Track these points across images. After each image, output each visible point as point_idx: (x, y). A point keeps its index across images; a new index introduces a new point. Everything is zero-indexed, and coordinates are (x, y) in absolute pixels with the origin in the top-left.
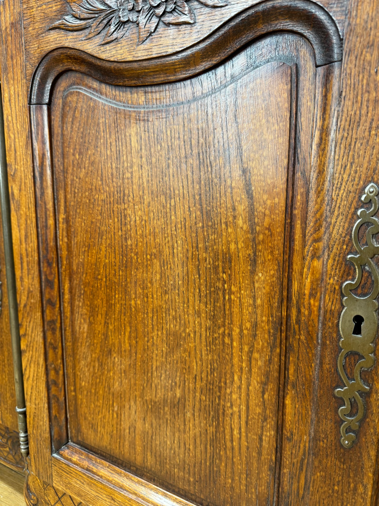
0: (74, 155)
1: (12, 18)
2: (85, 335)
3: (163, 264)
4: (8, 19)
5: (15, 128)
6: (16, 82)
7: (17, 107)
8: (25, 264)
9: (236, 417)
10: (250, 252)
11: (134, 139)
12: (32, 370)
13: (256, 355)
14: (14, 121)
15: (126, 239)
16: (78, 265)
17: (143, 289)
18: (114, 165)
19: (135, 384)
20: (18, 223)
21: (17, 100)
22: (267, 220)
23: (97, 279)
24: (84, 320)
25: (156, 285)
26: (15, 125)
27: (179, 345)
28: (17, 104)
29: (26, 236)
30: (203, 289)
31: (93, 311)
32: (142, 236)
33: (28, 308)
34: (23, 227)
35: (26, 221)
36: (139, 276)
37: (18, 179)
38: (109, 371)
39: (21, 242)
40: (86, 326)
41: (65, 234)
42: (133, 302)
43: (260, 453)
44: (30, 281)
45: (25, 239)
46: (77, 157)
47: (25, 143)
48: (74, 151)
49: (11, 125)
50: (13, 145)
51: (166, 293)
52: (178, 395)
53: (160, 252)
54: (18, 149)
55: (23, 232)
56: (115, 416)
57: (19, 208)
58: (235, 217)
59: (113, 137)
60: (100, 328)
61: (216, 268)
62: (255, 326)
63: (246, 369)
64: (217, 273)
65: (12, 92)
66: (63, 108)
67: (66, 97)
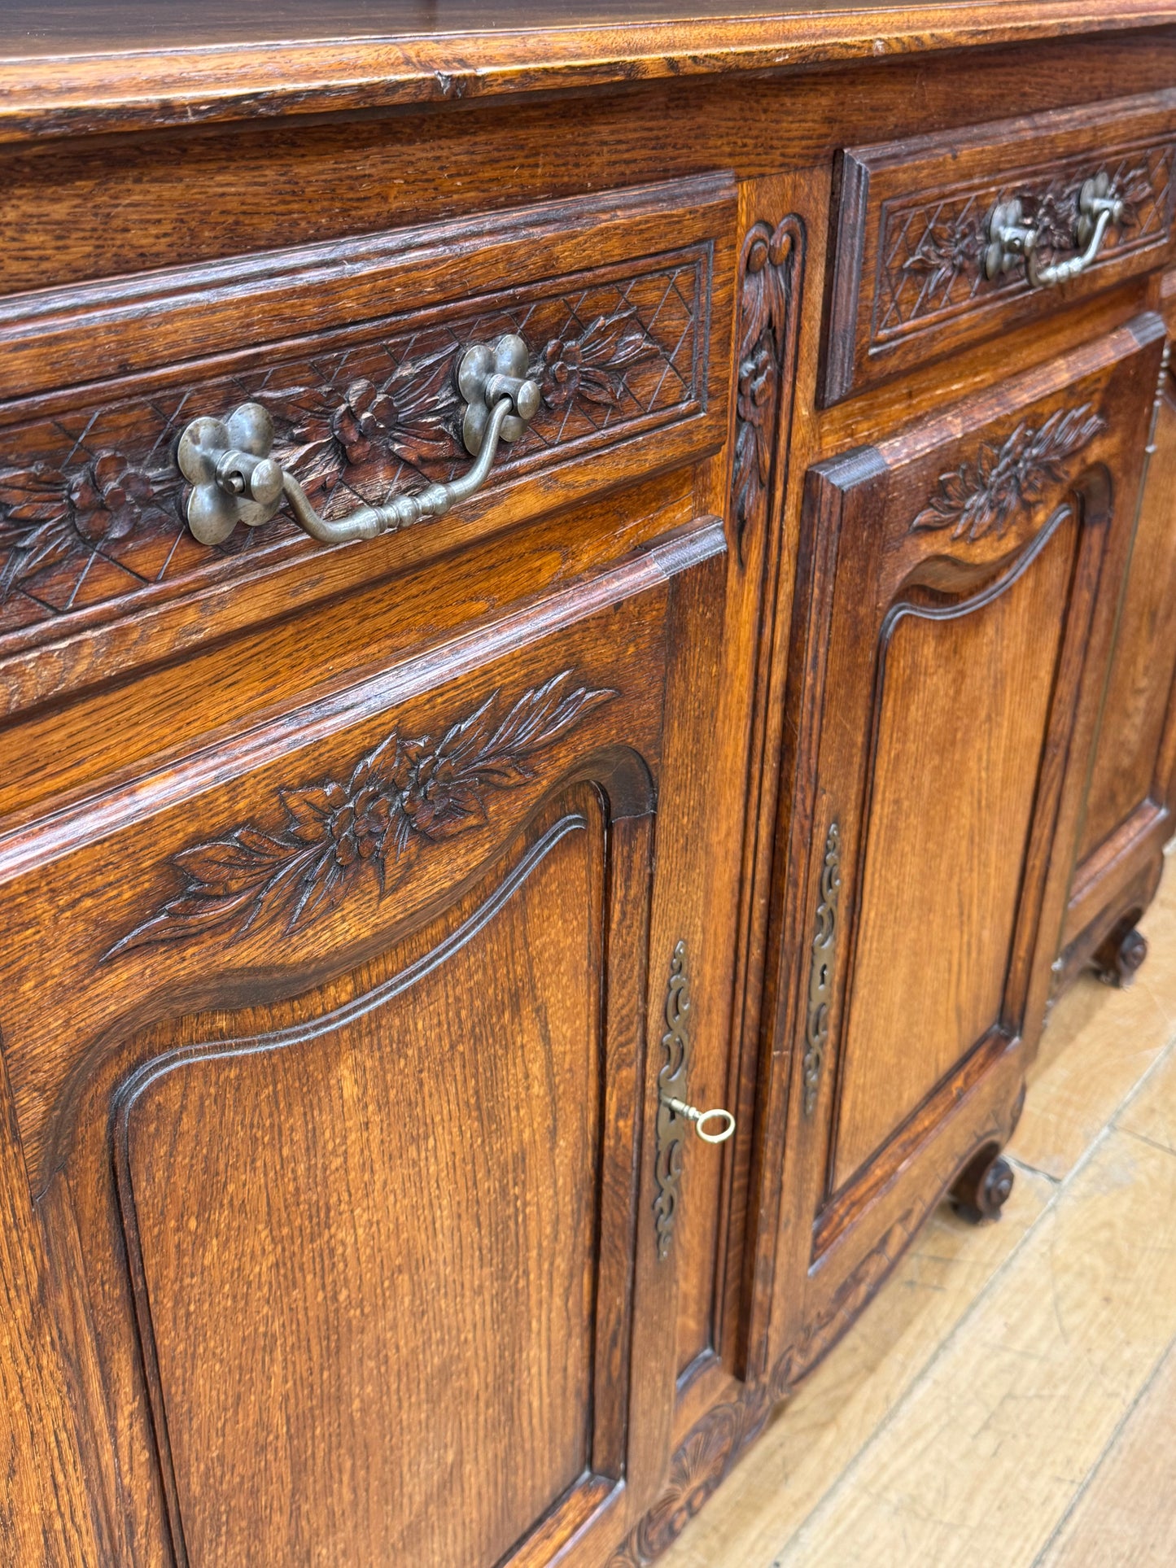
3: (416, 1269)
9: (535, 1379)
13: (558, 1260)
15: (335, 1296)
18: (301, 1169)
25: (404, 1320)
30: (486, 1242)
32: (371, 1257)
36: (368, 1338)
53: (410, 1253)
58: (528, 1088)
59: (297, 1110)
61: (503, 1189)
62: (556, 1222)
63: (546, 1295)
66: (132, 1136)
67: (140, 1103)
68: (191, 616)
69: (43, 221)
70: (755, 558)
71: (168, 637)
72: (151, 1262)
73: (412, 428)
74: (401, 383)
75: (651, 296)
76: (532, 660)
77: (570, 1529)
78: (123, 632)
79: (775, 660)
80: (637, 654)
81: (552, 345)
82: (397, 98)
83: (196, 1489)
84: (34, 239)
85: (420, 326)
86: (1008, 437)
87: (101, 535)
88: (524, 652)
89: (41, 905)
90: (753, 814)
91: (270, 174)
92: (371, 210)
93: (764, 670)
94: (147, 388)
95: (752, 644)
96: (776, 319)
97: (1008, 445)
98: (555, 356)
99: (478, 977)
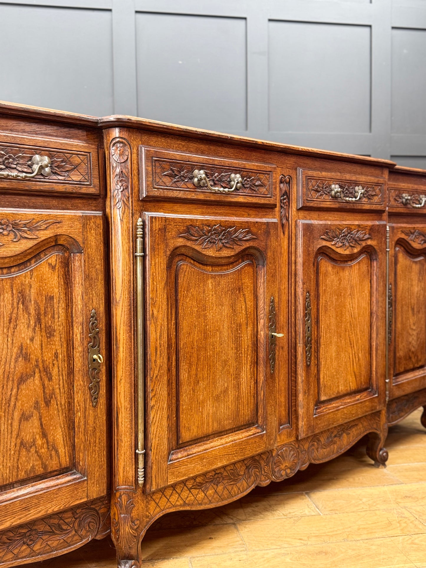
0: (184, 291)
1: (160, 226)
2: (186, 379)
3: (220, 333)
4: (157, 226)
5: (158, 279)
6: (160, 257)
7: (160, 269)
8: (158, 352)
9: (244, 383)
10: (246, 321)
11: (210, 285)
12: (158, 415)
13: (248, 356)
14: (157, 276)
15: (206, 326)
16: (184, 344)
17: (213, 346)
18: (202, 295)
19: (209, 392)
20: (156, 329)
21: (159, 265)
22: (250, 310)
23: (192, 348)
24: (186, 371)
25: (218, 343)
26: (157, 278)
27: (226, 365)
28: (159, 267)
29: (160, 336)
30: (233, 338)
31: (190, 365)
32: (212, 323)
33: (158, 377)
34: (159, 331)
35: (161, 327)
36: (211, 340)
37: (157, 306)
38: (197, 392)
39: (156, 340)
40: (187, 374)
41: (174, 330)
42: (209, 353)
43: (250, 393)
44: (161, 361)
45: (160, 338)
46: (186, 292)
47: (163, 287)
48: (184, 290)
49: (155, 277)
50: (155, 288)
51: (221, 344)
52: (226, 386)
53: (219, 328)
54: (158, 290)
55: (158, 334)
56: (200, 414)
57: (157, 322)
58: (242, 310)
59: (202, 284)
60: (193, 372)
61: (237, 329)
62: (248, 346)
63: (246, 363)
64: (237, 331)
65: (157, 261)
66: (179, 270)
67: (180, 266)
68: (193, 195)
69: (181, 144)
70: (286, 233)
71: (190, 196)
72: (179, 294)
73: (223, 182)
74: (223, 175)
75: (262, 177)
76: (242, 224)
77: (252, 433)
78: (186, 193)
79: (292, 255)
80: (261, 233)
81: (245, 178)
82: (223, 137)
83: (182, 346)
84: (180, 146)
85: (225, 169)
86: (343, 230)
87: (184, 181)
88: (240, 222)
89: (172, 223)
90: (290, 286)
91: (207, 146)
92: (220, 155)
93: (290, 256)
94: (191, 165)
95: (287, 250)
96: (287, 192)
97: (344, 231)
98: (246, 180)
99: (233, 280)
